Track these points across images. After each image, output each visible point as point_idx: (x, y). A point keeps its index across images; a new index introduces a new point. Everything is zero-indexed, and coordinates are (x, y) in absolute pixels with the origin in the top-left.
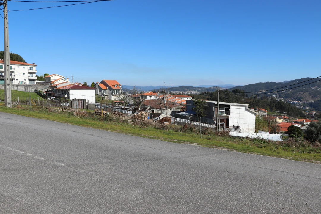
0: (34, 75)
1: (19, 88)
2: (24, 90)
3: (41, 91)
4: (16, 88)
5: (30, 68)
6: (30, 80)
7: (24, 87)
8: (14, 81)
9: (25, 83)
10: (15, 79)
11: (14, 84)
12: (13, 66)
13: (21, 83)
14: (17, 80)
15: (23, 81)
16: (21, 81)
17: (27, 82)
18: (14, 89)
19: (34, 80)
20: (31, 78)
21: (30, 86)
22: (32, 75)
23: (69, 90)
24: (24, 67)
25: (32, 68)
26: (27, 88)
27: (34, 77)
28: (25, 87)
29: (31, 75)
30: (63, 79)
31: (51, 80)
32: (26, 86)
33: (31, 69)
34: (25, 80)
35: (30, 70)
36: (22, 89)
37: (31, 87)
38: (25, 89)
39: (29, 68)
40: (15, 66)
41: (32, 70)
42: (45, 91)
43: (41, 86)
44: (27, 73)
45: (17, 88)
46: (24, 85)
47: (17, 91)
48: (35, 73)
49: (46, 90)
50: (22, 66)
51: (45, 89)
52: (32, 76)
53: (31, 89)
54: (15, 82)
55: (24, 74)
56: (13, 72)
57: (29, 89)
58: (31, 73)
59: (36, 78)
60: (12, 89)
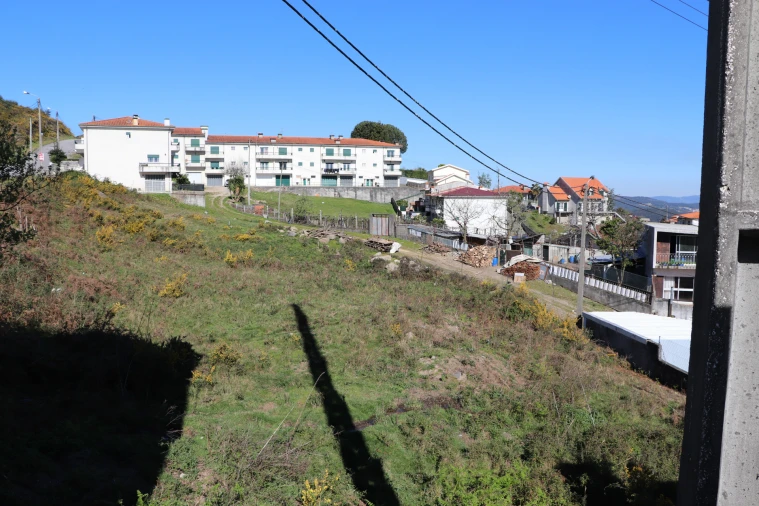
0: (396, 167)
1: (359, 193)
2: (368, 199)
4: (352, 194)
5: (388, 151)
6: (387, 178)
7: (368, 191)
8: (354, 179)
11: (354, 185)
13: (368, 184)
14: (361, 177)
16: (368, 180)
19: (395, 178)
20: (389, 173)
21: (382, 189)
22: (392, 167)
23: (443, 198)
24: (375, 151)
25: (393, 152)
27: (397, 171)
28: (370, 193)
29: (389, 167)
31: (434, 178)
33: (390, 153)
35: (389, 156)
36: (365, 196)
37: (383, 193)
38: (371, 196)
39: (386, 153)
40: (357, 148)
41: (393, 156)
42: (415, 200)
43: (405, 191)
44: (382, 162)
45: (354, 193)
47: (354, 200)
48: (399, 162)
50: (372, 150)
51: (415, 197)
52: (392, 170)
53: (383, 196)
54: (357, 182)
55: (375, 165)
56: (353, 162)
57: (379, 195)
58: (391, 164)
59: (400, 173)
60: (345, 195)
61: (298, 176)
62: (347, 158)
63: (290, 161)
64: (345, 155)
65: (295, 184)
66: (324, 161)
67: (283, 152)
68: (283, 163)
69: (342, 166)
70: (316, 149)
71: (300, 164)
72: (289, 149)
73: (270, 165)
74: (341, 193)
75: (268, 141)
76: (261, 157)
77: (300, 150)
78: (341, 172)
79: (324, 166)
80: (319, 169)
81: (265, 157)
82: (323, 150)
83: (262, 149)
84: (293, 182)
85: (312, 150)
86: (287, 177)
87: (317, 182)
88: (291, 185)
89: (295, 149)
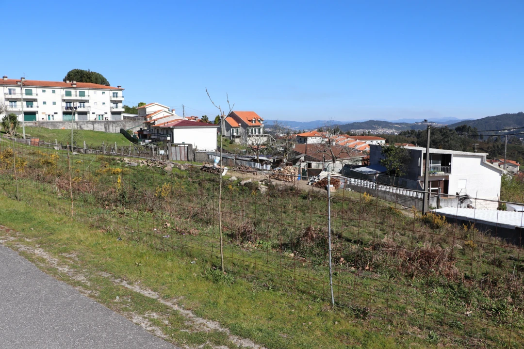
0: (120, 105)
1: (96, 126)
2: (103, 130)
3: (131, 130)
4: (90, 127)
5: (114, 93)
6: (113, 113)
7: (103, 124)
8: (88, 115)
9: (105, 118)
10: (91, 113)
11: (88, 119)
12: (87, 92)
13: (99, 118)
14: (93, 113)
15: (102, 115)
16: (99, 115)
17: (109, 117)
18: (88, 129)
19: (119, 113)
20: (115, 110)
21: (113, 122)
22: (117, 105)
23: (173, 129)
24: (103, 93)
25: (117, 93)
26: (109, 126)
27: (120, 108)
28: (105, 125)
29: (114, 105)
30: (167, 110)
31: (147, 113)
32: (107, 123)
33: (115, 95)
34: (106, 113)
35: (114, 97)
36: (100, 128)
37: (114, 125)
38: (105, 128)
39: (112, 95)
40: (90, 91)
41: (117, 97)
42: (137, 130)
43: (130, 123)
44: (109, 102)
45: (92, 126)
46: (103, 122)
47: (93, 131)
48: (121, 102)
49: (139, 130)
50: (101, 91)
51: (137, 128)
52: (117, 107)
53: (114, 127)
54: (91, 117)
55: (104, 103)
56: (87, 101)
57: (111, 127)
58: (116, 102)
59: (123, 110)
60: (85, 127)
61: (43, 113)
62: (83, 98)
63: (36, 100)
64: (80, 95)
65: (40, 120)
66: (64, 100)
67: (29, 93)
68: (30, 102)
69: (78, 104)
70: (58, 91)
71: (45, 103)
72: (34, 90)
73: (18, 103)
74: (82, 126)
75: (14, 83)
76: (9, 96)
77: (44, 91)
78: (79, 110)
79: (64, 104)
80: (61, 107)
81: (13, 96)
82: (63, 92)
83: (10, 90)
84: (39, 117)
85: (54, 92)
86: (34, 114)
87: (59, 117)
88: (37, 120)
89: (40, 90)
